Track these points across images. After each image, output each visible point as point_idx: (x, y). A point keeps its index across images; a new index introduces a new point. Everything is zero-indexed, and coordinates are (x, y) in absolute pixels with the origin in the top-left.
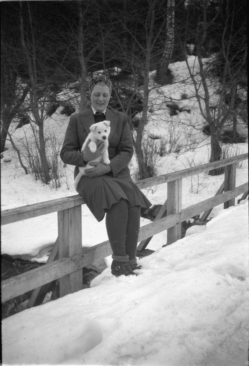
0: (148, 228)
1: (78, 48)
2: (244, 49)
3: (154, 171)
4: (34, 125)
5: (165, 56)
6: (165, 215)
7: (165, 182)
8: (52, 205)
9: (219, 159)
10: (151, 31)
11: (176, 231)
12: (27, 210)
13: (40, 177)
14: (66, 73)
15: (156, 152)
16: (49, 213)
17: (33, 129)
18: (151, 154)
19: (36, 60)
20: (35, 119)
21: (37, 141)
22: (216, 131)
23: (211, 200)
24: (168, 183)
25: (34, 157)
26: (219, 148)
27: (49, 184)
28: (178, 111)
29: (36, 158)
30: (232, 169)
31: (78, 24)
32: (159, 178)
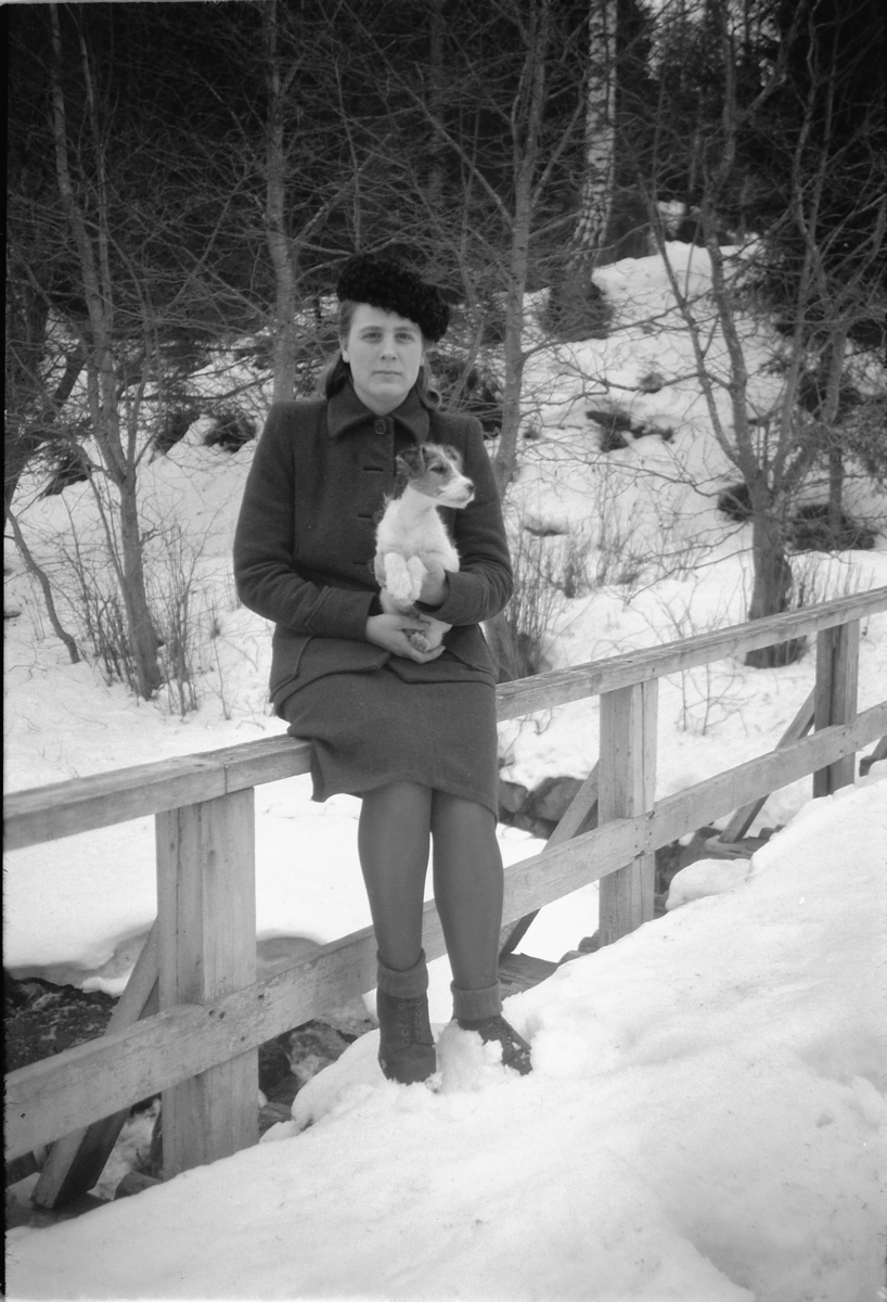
0: (526, 877)
1: (264, 204)
2: (872, 205)
3: (544, 652)
4: (103, 484)
5: (581, 238)
6: (590, 821)
7: (591, 692)
8: (130, 790)
9: (783, 605)
10: (530, 140)
11: (635, 886)
12: (22, 811)
13: (123, 672)
14: (219, 289)
15: (551, 582)
16: (116, 820)
17: (98, 497)
18: (531, 587)
19: (111, 247)
20: (106, 459)
21: (113, 541)
22: (772, 504)
23: (769, 761)
24: (604, 697)
25: (102, 599)
26: (784, 568)
27: (155, 698)
28: (627, 436)
29: (109, 605)
30: (843, 644)
31: (265, 117)
32: (567, 679)
